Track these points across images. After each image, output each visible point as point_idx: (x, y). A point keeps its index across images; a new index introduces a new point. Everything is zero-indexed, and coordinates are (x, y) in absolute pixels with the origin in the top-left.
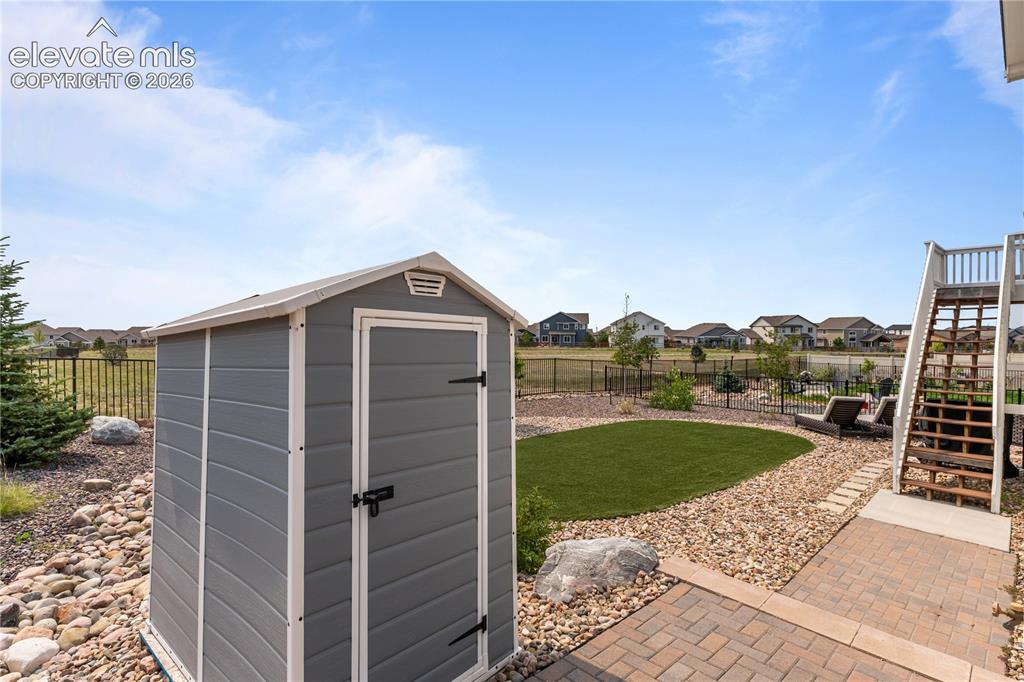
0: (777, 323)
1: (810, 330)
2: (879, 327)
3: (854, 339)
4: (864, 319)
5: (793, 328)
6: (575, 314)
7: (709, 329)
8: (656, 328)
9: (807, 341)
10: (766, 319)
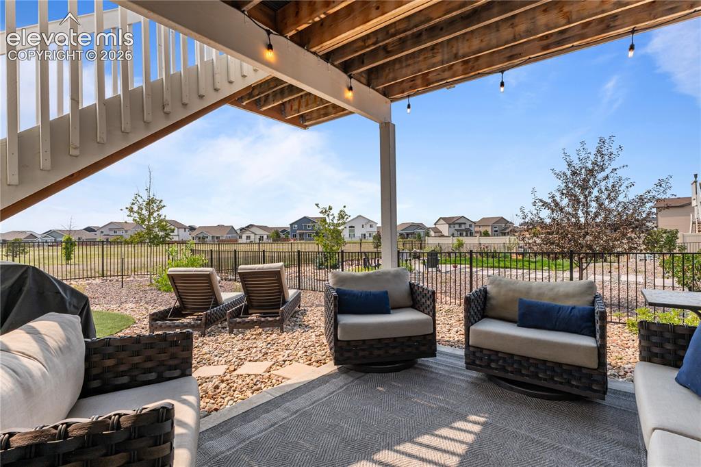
0: (450, 222)
1: (470, 226)
2: (511, 223)
3: (497, 231)
4: (502, 218)
5: (460, 224)
6: (316, 218)
7: (406, 226)
8: (371, 226)
9: (469, 232)
10: (444, 219)
